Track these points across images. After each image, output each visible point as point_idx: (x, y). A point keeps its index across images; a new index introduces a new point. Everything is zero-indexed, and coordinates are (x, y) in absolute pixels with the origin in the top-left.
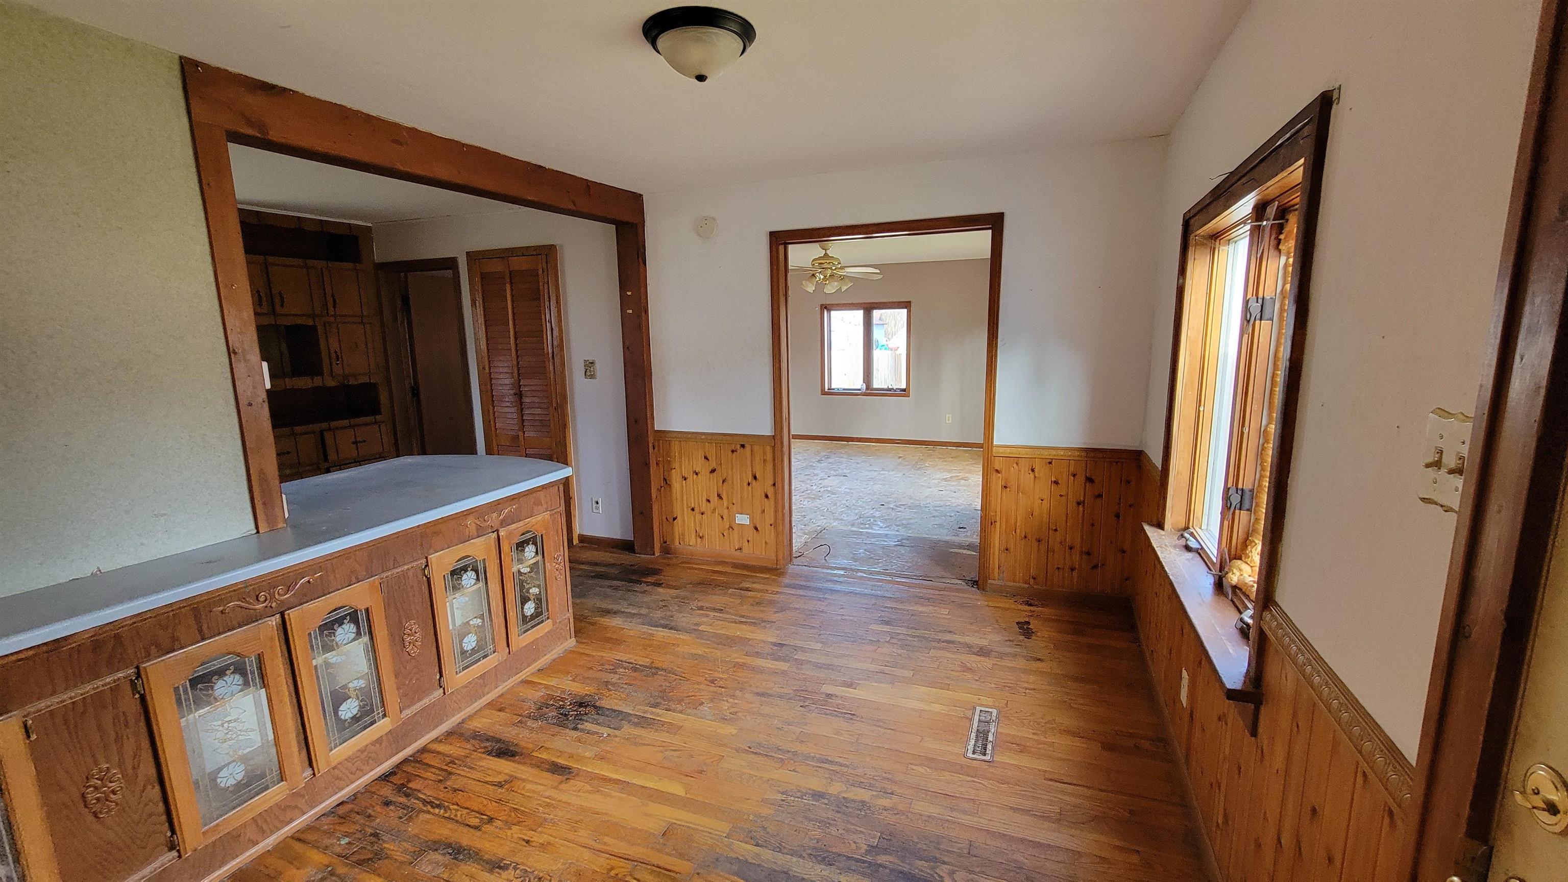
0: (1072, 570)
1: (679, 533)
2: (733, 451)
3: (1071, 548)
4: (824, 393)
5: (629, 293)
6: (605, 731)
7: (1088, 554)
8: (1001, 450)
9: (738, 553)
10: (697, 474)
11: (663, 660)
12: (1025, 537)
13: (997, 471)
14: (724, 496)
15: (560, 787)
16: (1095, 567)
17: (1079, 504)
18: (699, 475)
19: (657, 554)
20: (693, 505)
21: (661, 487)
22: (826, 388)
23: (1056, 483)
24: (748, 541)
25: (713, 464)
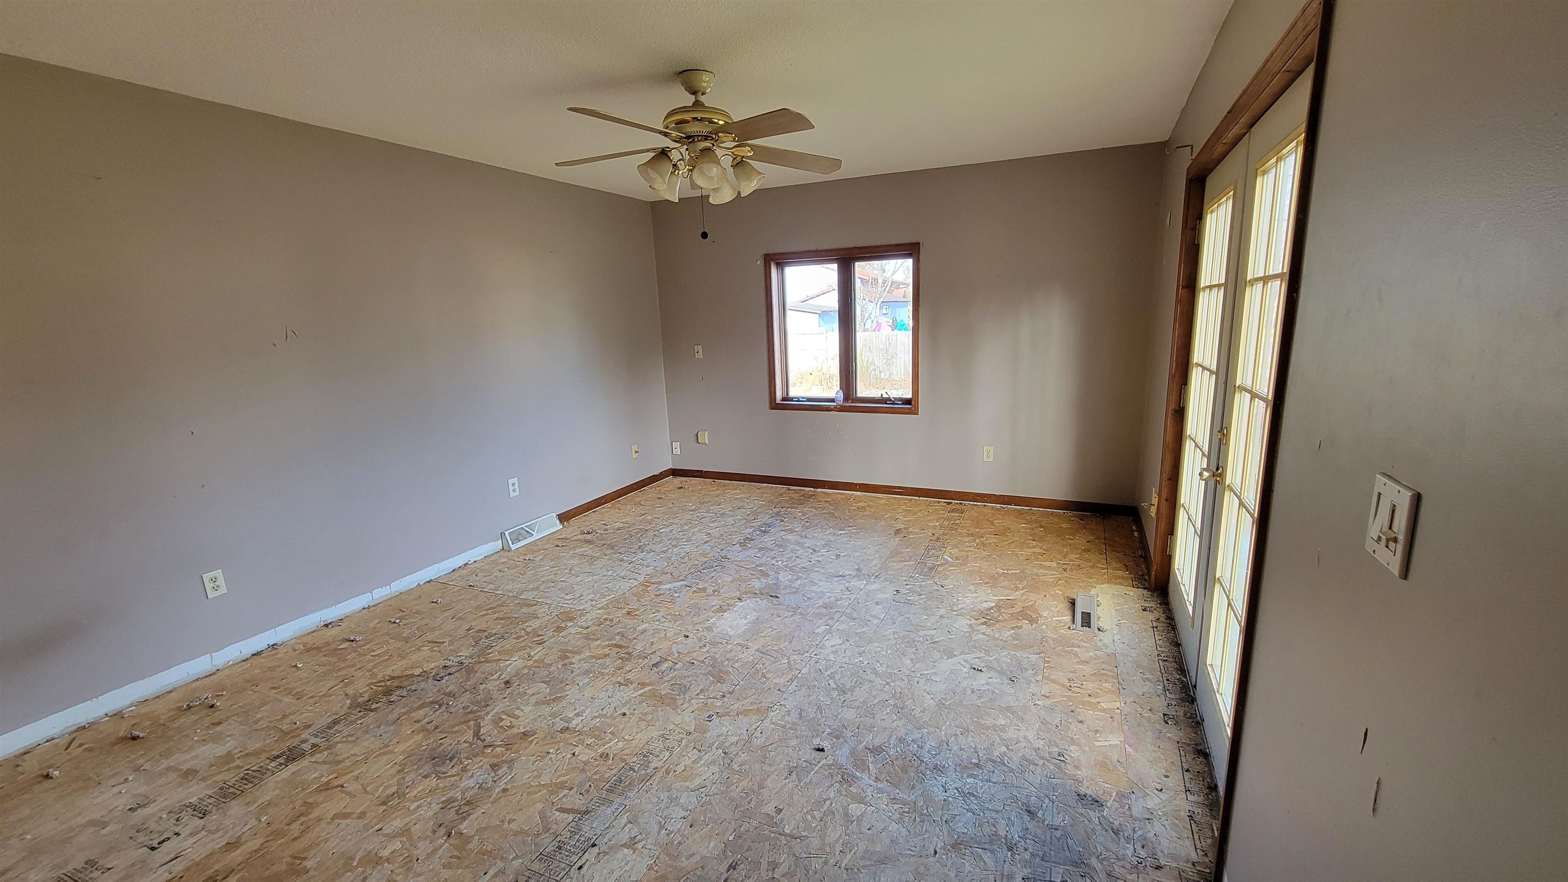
4: (774, 406)
22: (779, 395)
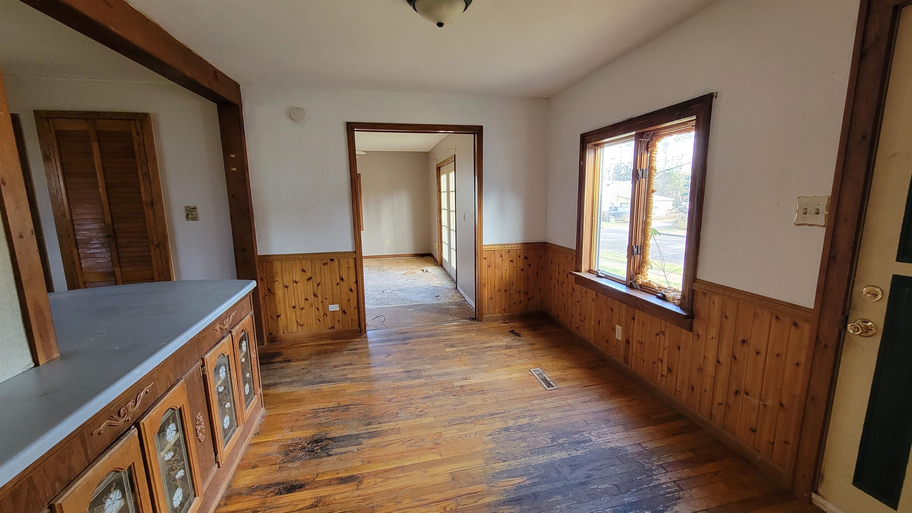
0: (520, 302)
1: (283, 326)
2: (324, 264)
3: (520, 292)
5: (233, 156)
6: (354, 448)
7: (527, 293)
8: (487, 247)
9: (331, 330)
10: (296, 282)
11: (345, 400)
12: (499, 290)
13: (485, 258)
14: (319, 295)
15: (360, 488)
16: (530, 299)
17: (522, 270)
18: (298, 283)
19: (266, 344)
20: (294, 304)
21: (266, 296)
23: (512, 261)
24: (339, 321)
25: (309, 274)
